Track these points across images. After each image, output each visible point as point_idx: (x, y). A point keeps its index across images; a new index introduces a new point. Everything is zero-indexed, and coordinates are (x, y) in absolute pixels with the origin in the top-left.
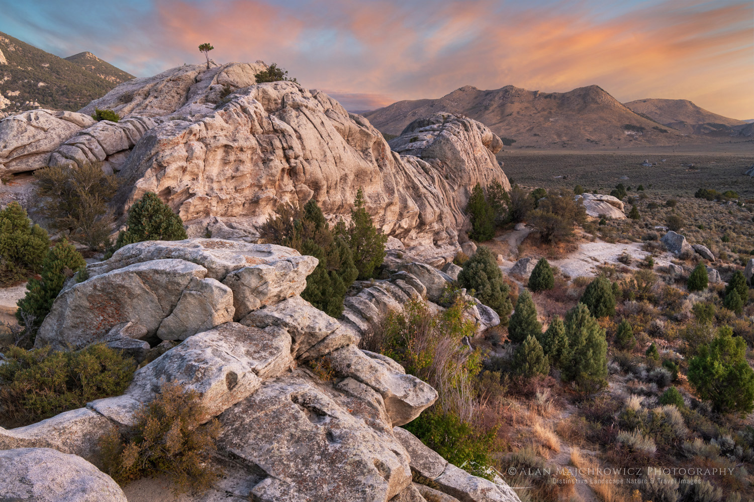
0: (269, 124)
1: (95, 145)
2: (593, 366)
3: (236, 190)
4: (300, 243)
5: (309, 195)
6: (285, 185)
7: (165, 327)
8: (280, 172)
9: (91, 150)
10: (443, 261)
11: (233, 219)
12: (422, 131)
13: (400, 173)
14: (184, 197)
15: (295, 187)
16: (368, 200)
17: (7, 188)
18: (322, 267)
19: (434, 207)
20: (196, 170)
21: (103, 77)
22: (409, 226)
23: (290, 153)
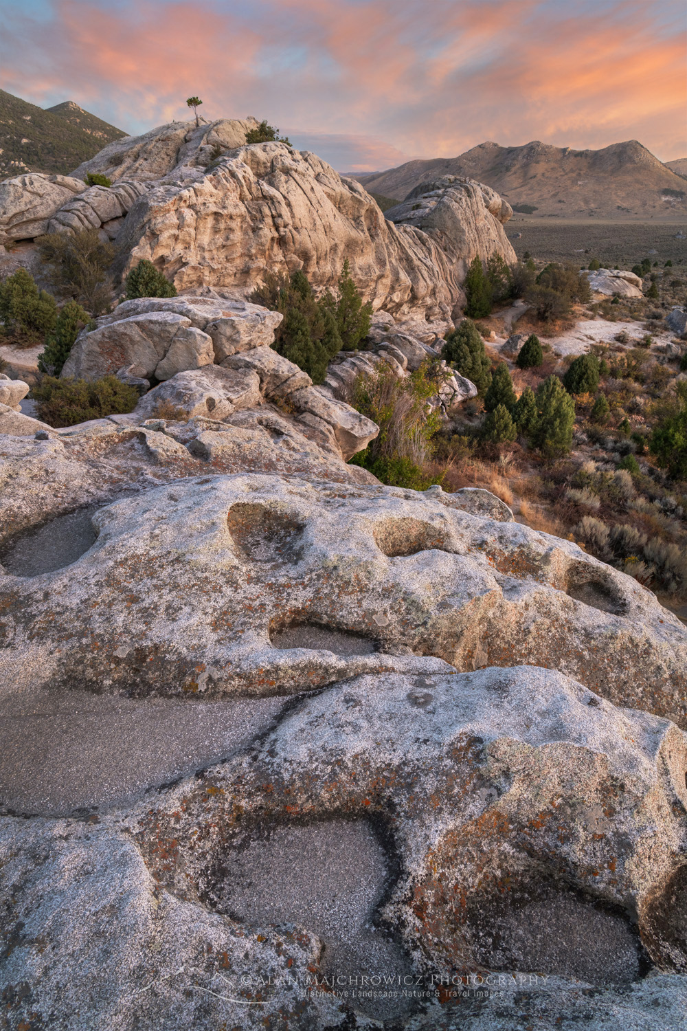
0: (258, 190)
1: (89, 212)
2: (558, 435)
3: (228, 261)
5: (299, 265)
6: (275, 255)
7: (160, 368)
8: (269, 241)
9: (86, 217)
10: (434, 336)
11: (226, 289)
12: (426, 197)
13: (394, 243)
14: (178, 267)
15: (284, 257)
16: (359, 272)
17: (11, 255)
18: (306, 335)
19: (428, 280)
20: (188, 238)
21: (89, 132)
22: (401, 300)
23: (279, 221)
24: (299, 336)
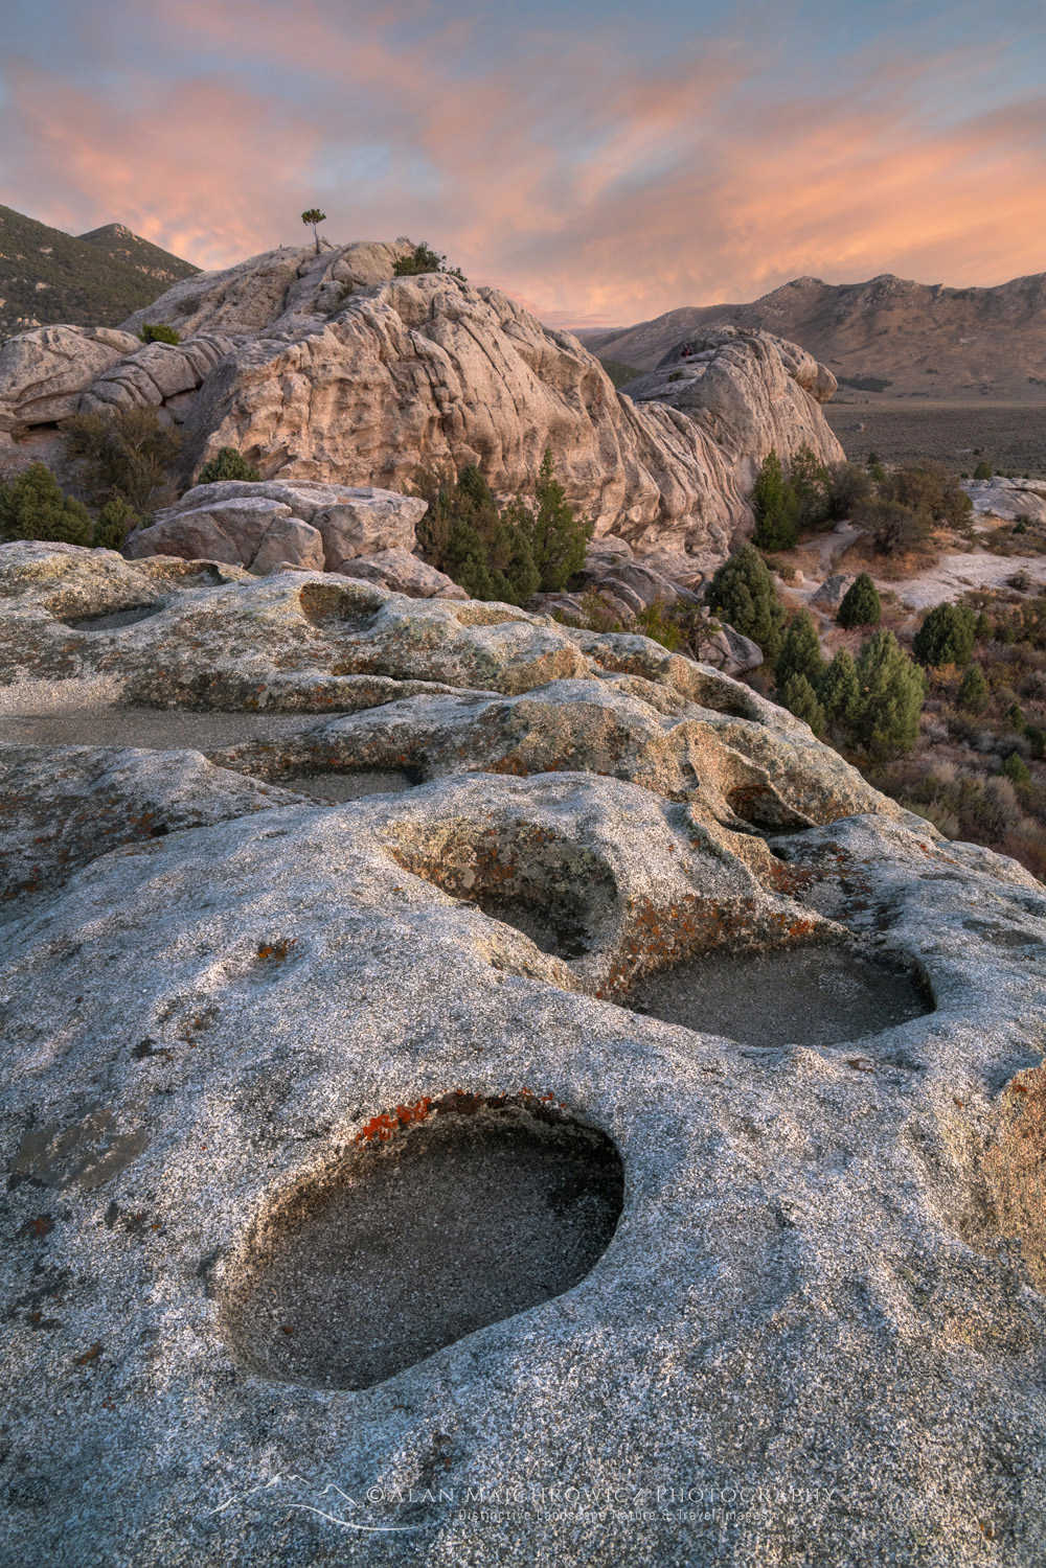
0: (409, 344)
1: (145, 381)
2: (894, 724)
3: (359, 453)
4: (447, 525)
5: (474, 461)
6: (435, 446)
8: (426, 423)
9: (139, 388)
10: (699, 577)
12: (692, 362)
13: (630, 429)
14: (280, 462)
15: (450, 448)
16: (573, 473)
17: (21, 448)
18: (480, 563)
19: (688, 487)
20: (297, 419)
21: (145, 271)
22: (644, 519)
23: (442, 392)
24: (469, 564)
